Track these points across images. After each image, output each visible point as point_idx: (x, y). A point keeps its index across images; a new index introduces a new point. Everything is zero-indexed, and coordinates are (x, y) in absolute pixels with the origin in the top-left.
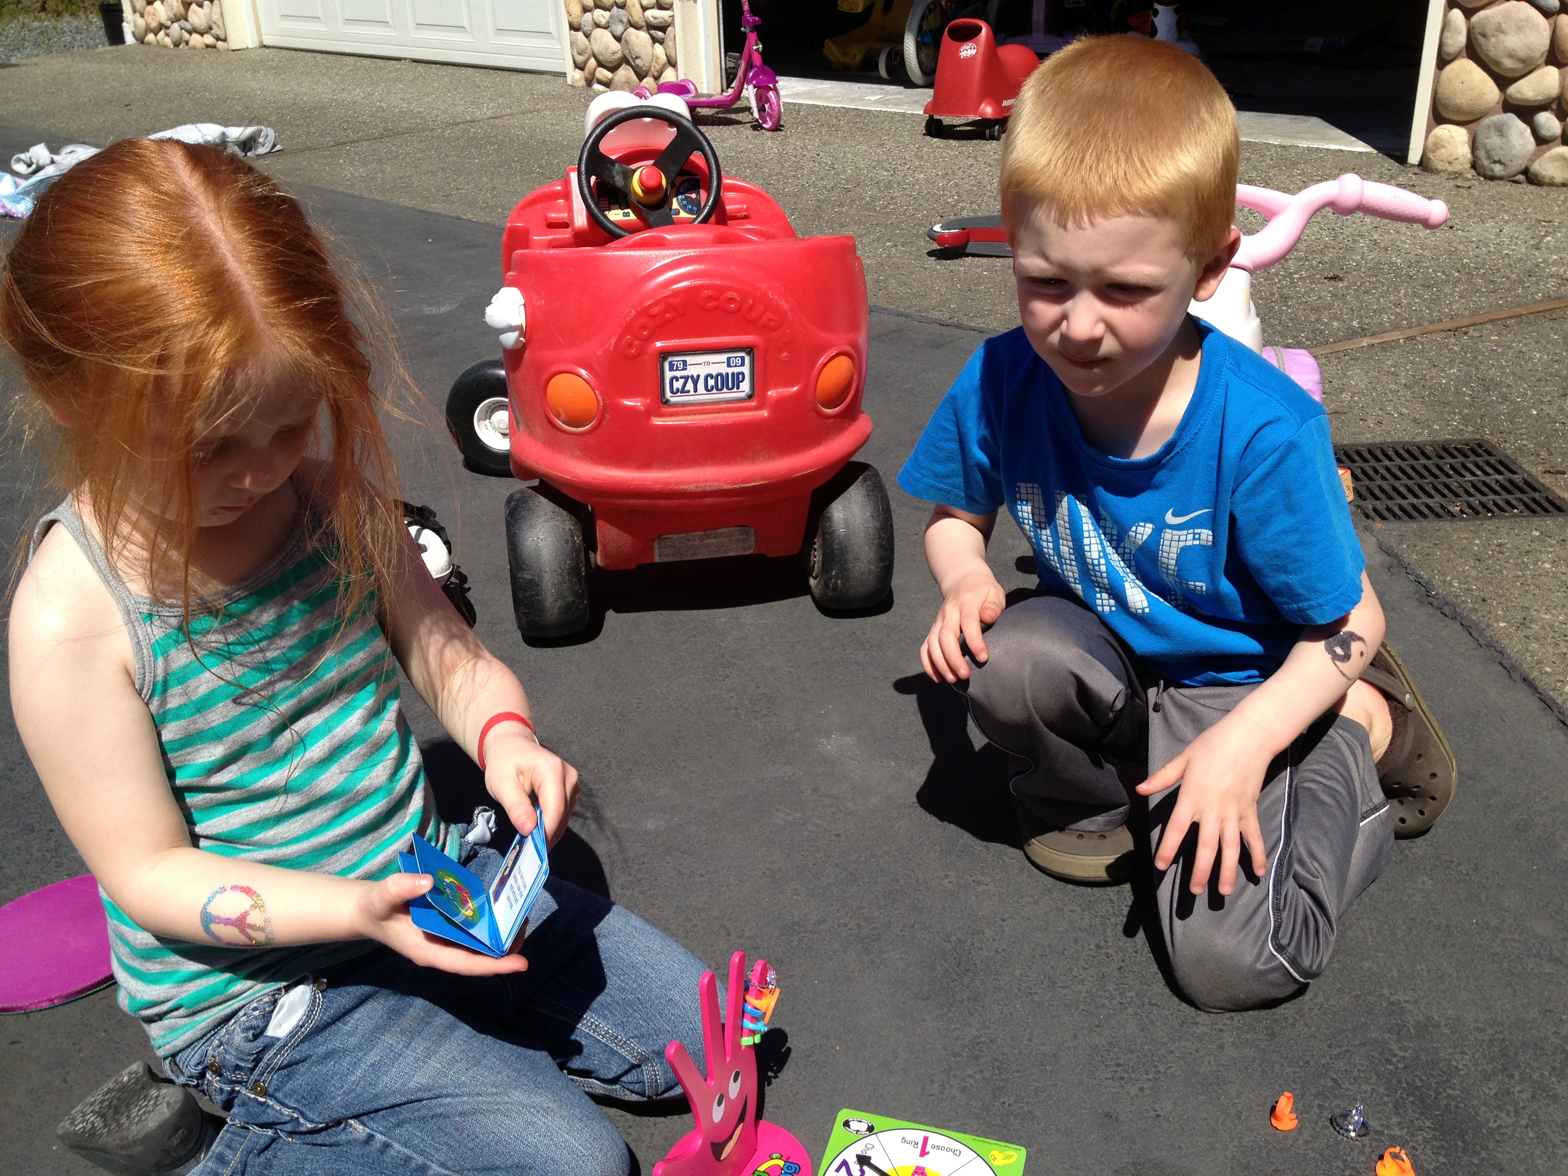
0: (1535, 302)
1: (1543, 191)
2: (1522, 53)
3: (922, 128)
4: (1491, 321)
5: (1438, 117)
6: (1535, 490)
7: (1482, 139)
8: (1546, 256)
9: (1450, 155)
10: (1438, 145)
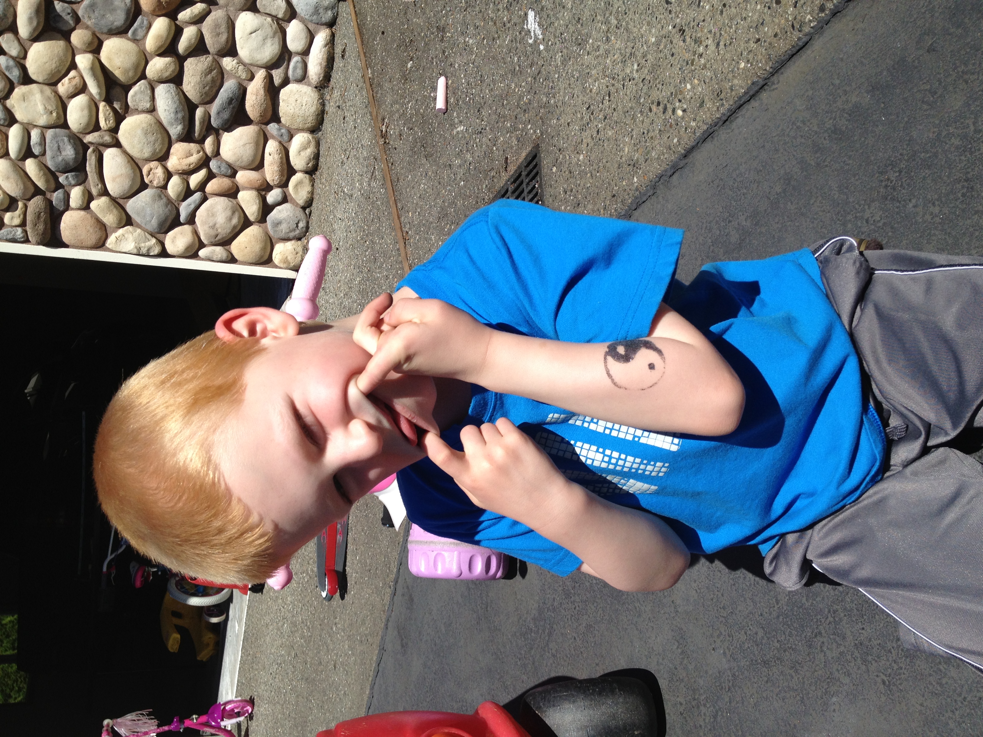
0: (386, 192)
1: (316, 197)
2: (229, 213)
3: (258, 595)
4: (399, 218)
5: (267, 261)
6: (520, 175)
7: (282, 235)
8: (356, 190)
9: (292, 253)
10: (286, 261)
